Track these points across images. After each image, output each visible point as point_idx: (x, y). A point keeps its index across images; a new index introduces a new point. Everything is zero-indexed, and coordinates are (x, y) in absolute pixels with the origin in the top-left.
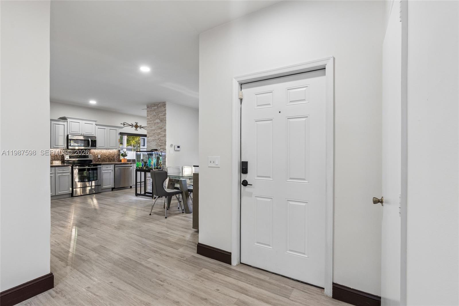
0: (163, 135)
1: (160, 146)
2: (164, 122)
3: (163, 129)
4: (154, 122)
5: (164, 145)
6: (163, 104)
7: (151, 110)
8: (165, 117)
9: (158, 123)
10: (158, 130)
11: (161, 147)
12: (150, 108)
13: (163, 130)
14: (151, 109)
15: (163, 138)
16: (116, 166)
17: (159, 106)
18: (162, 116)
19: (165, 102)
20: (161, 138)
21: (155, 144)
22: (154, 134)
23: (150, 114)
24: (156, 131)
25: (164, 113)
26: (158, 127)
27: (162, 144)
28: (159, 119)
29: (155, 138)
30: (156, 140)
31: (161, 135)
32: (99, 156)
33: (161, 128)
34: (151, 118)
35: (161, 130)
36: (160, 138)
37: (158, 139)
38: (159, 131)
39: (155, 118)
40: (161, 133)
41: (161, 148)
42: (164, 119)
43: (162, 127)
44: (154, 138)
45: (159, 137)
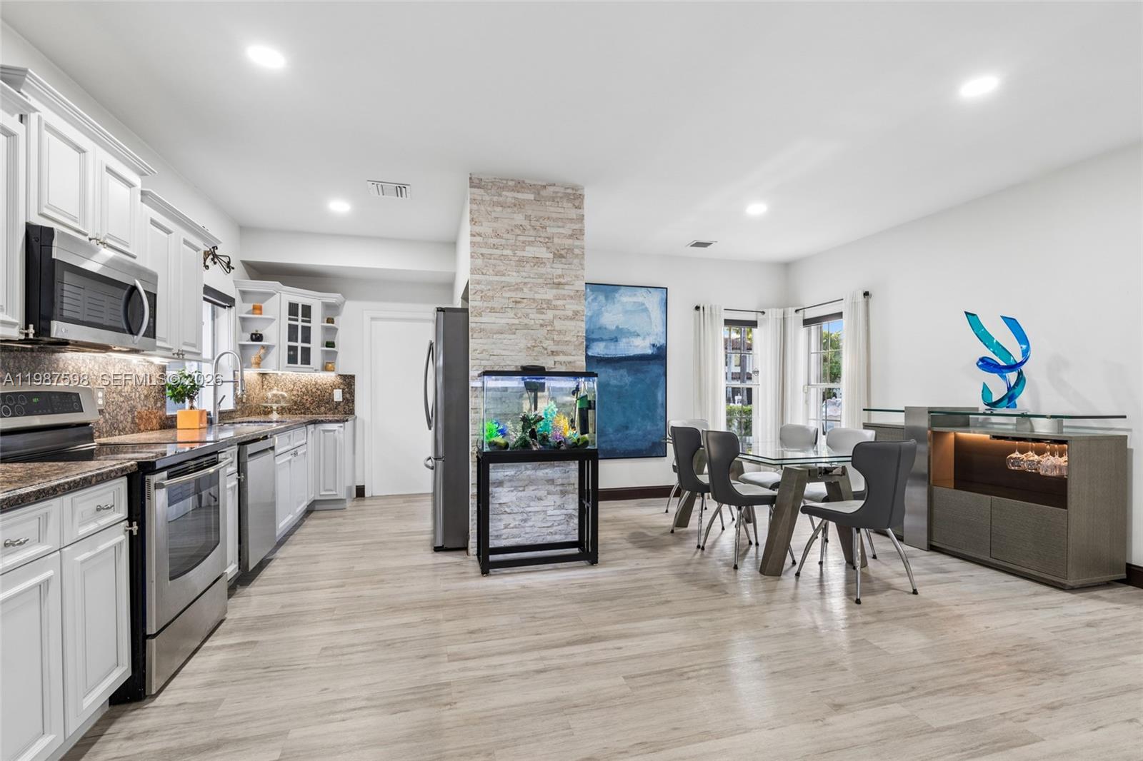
0: (570, 313)
1: (553, 352)
2: (576, 261)
3: (567, 287)
4: (519, 253)
5: (574, 353)
6: (569, 191)
7: (495, 199)
8: (577, 243)
9: (538, 261)
10: (541, 291)
11: (558, 358)
12: (493, 191)
13: (572, 293)
14: (500, 195)
15: (572, 323)
16: (251, 448)
17: (544, 193)
18: (560, 235)
19: (583, 189)
20: (558, 324)
21: (522, 346)
22: (516, 302)
23: (494, 215)
24: (527, 293)
25: (577, 227)
26: (540, 276)
27: (564, 348)
28: (548, 248)
29: (526, 321)
30: (526, 327)
31: (557, 312)
32: (100, 394)
33: (559, 284)
34: (498, 236)
35: (554, 292)
36: (551, 323)
37: (541, 325)
38: (549, 294)
39: (521, 238)
40: (559, 303)
41: (555, 362)
42: (577, 251)
43: (561, 280)
44: (517, 321)
45: (543, 316)
